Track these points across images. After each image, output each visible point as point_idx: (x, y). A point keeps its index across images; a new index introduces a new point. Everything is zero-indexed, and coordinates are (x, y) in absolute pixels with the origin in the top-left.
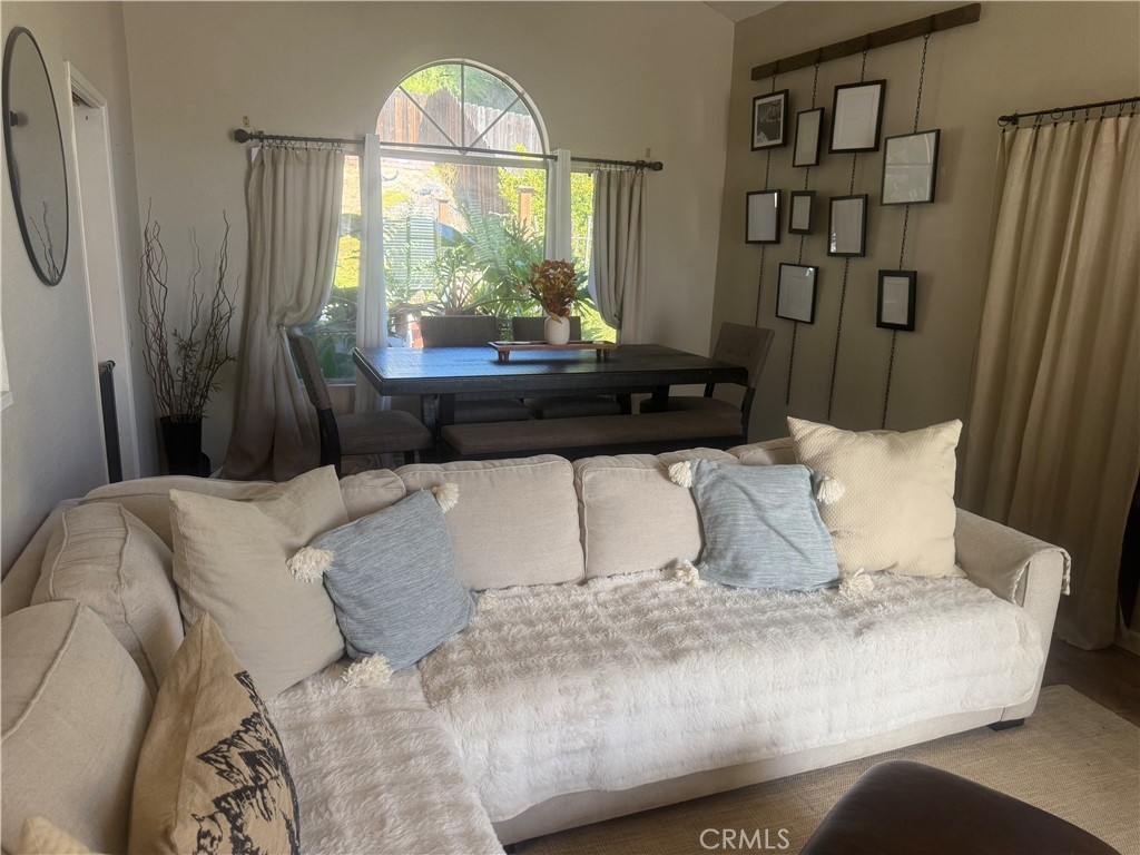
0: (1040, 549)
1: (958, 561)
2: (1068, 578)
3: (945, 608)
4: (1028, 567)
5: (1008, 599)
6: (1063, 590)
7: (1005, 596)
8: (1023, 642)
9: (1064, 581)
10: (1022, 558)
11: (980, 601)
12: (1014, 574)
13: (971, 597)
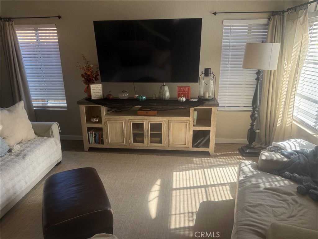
0: (53, 124)
1: (36, 134)
2: (59, 128)
3: (39, 144)
4: (52, 129)
5: (50, 137)
6: (59, 131)
7: (49, 137)
8: (56, 145)
9: (59, 129)
10: (50, 127)
11: (45, 140)
12: (50, 131)
13: (43, 140)
